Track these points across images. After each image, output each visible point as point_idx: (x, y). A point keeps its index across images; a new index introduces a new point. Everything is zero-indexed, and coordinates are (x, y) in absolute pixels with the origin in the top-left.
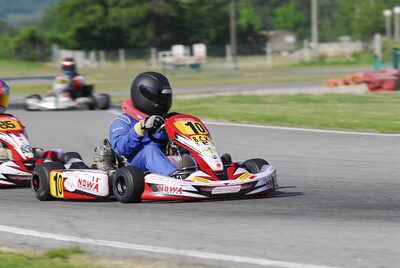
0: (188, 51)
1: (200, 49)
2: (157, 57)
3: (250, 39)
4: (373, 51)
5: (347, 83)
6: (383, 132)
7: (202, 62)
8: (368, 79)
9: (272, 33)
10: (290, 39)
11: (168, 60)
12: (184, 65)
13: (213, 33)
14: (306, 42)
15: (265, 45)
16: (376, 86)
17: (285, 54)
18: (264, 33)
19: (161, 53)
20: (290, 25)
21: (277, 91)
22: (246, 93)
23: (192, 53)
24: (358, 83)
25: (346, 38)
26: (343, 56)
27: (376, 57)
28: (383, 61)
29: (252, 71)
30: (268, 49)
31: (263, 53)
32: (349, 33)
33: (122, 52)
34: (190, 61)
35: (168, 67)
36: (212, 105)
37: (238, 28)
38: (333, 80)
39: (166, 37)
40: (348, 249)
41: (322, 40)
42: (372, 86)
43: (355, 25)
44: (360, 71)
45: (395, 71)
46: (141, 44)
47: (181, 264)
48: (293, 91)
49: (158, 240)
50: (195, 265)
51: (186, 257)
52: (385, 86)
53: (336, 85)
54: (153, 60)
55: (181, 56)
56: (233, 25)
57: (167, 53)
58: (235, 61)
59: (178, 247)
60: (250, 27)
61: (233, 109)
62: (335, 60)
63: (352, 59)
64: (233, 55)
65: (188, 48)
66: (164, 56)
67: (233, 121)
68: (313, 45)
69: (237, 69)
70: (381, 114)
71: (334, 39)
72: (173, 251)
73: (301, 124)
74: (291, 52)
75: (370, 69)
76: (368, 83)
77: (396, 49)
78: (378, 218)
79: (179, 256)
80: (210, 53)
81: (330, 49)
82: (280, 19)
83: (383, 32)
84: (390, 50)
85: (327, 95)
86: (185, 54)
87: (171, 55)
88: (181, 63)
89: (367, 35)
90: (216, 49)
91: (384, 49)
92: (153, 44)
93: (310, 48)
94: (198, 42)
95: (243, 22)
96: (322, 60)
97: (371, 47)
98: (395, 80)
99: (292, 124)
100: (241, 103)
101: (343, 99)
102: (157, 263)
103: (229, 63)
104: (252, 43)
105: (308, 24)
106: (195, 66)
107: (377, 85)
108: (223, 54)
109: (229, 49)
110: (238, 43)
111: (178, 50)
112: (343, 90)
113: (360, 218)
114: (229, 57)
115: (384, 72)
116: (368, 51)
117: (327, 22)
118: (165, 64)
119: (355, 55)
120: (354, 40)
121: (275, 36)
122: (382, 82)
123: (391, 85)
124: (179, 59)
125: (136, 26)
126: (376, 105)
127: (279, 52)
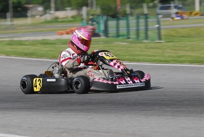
3: (19, 9)
4: (82, 15)
5: (68, 33)
9: (31, 6)
10: (40, 9)
14: (48, 11)
15: (27, 13)
17: (38, 17)
18: (26, 6)
21: (32, 38)
22: (16, 39)
25: (68, 9)
26: (67, 18)
27: (83, 19)
29: (21, 26)
30: (29, 14)
31: (26, 16)
32: (70, 6)
38: (61, 31)
40: (59, 128)
41: (57, 9)
45: (92, 27)
48: (40, 38)
53: (62, 34)
58: (11, 21)
60: (20, 3)
62: (63, 20)
63: (72, 19)
64: (11, 18)
68: (52, 12)
69: (12, 25)
71: (63, 9)
73: (42, 56)
74: (41, 16)
81: (61, 14)
83: (87, 5)
89: (79, 7)
91: (88, 14)
93: (50, 14)
96: (56, 20)
97: (81, 13)
98: (91, 32)
99: (38, 57)
100: (13, 45)
101: (64, 42)
103: (8, 22)
104: (21, 11)
108: (5, 17)
110: (14, 11)
114: (8, 19)
116: (80, 15)
119: (73, 17)
120: (72, 10)
127: (34, 16)
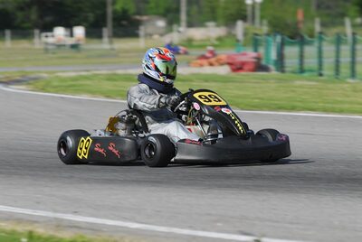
0: (68, 33)
1: (79, 31)
2: (40, 37)
3: (124, 23)
4: (234, 36)
5: (211, 65)
6: (242, 109)
7: (81, 43)
8: (230, 61)
9: (145, 18)
10: (161, 23)
11: (50, 40)
12: (64, 45)
13: (91, 17)
14: (175, 27)
15: (138, 29)
16: (237, 67)
17: (156, 37)
18: (138, 17)
19: (44, 34)
20: (161, 11)
22: (120, 72)
23: (72, 35)
24: (222, 64)
25: (211, 24)
26: (208, 40)
27: (238, 41)
28: (245, 45)
29: (127, 51)
30: (142, 31)
31: (136, 35)
32: (214, 19)
33: (8, 32)
34: (70, 41)
35: (50, 47)
36: (88, 82)
37: (115, 12)
39: (49, 19)
40: (209, 214)
41: (190, 25)
42: (234, 67)
43: (220, 12)
44: (223, 54)
45: (254, 54)
46: (26, 25)
47: (58, 226)
49: (37, 204)
50: (71, 227)
51: (62, 220)
52: (246, 67)
53: (201, 65)
54: (36, 40)
55: (62, 37)
56: (110, 10)
57: (49, 34)
58: (111, 43)
59: (55, 211)
60: (125, 12)
61: (108, 86)
62: (202, 43)
63: (217, 43)
64: (109, 37)
65: (69, 30)
66: (47, 37)
67: (108, 97)
68: (181, 29)
69: (113, 49)
70: (241, 93)
71: (201, 24)
72: (51, 214)
74: (162, 35)
75: (232, 52)
76: (230, 64)
77: (256, 35)
78: (237, 187)
79: (56, 219)
80: (89, 34)
81: (197, 33)
82: (152, 5)
83: (244, 18)
84: (250, 36)
85: (193, 74)
86: (66, 36)
87: (53, 36)
88: (62, 43)
89: (230, 21)
90: (94, 32)
91: (245, 34)
92: (36, 26)
93: (179, 32)
94: (78, 25)
95: (118, 7)
96: (190, 42)
97: (233, 32)
98: (255, 63)
100: (115, 80)
101: (207, 78)
102: (37, 225)
103: (105, 44)
104: (127, 26)
105: (178, 11)
106: (74, 47)
107: (239, 66)
108: (100, 36)
109: (106, 32)
110: (114, 27)
111: (60, 32)
112: (208, 70)
113: (220, 187)
114: (106, 39)
115: (245, 54)
116: (231, 35)
117: (195, 8)
118: (47, 44)
119: (219, 39)
120: (218, 26)
121: (148, 21)
122: (243, 64)
123: (251, 67)
124: (60, 40)
125: (21, 9)
126: (238, 84)
127: (151, 35)
